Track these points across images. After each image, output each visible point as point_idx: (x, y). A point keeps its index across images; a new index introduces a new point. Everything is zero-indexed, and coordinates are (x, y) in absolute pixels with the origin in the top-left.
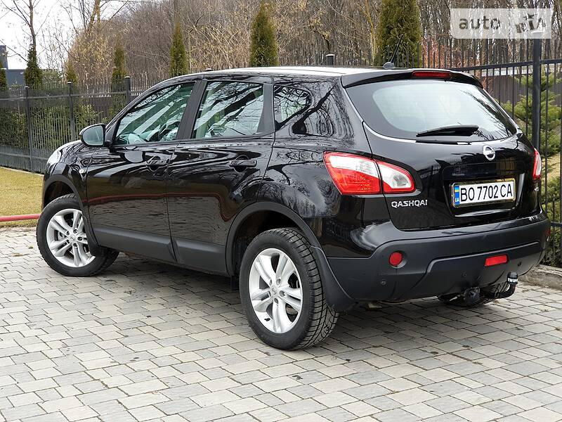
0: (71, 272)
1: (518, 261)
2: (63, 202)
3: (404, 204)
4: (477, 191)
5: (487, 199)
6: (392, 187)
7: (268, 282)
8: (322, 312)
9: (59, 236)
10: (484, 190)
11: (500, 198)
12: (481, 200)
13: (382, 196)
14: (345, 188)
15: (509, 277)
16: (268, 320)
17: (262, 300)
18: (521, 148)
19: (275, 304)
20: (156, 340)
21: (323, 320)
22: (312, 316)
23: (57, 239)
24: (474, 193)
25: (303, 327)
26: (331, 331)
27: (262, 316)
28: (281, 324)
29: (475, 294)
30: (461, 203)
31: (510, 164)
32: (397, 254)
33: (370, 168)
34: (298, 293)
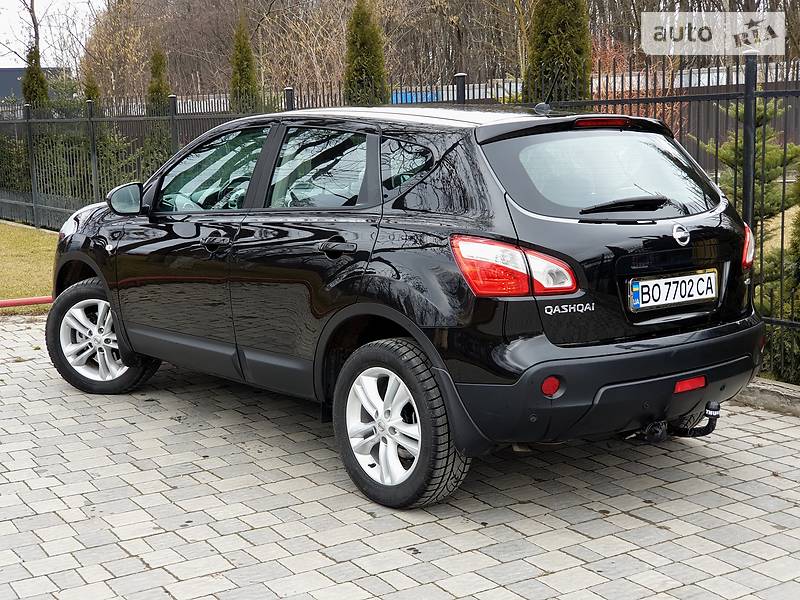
0: (95, 387)
1: (720, 383)
2: (84, 290)
3: (561, 309)
4: (664, 289)
5: (679, 299)
6: (546, 286)
7: (372, 413)
8: (448, 457)
9: (78, 338)
10: (674, 286)
11: (697, 297)
12: (670, 301)
13: (531, 298)
14: (480, 288)
15: (707, 407)
16: (373, 466)
17: (366, 437)
18: (726, 224)
19: (382, 444)
20: (217, 493)
21: (449, 469)
22: (435, 464)
23: (74, 341)
24: (660, 292)
25: (422, 479)
26: (460, 483)
27: (364, 460)
28: (392, 473)
29: (660, 431)
30: (642, 306)
31: (709, 249)
32: (553, 379)
33: (514, 260)
34: (415, 430)
